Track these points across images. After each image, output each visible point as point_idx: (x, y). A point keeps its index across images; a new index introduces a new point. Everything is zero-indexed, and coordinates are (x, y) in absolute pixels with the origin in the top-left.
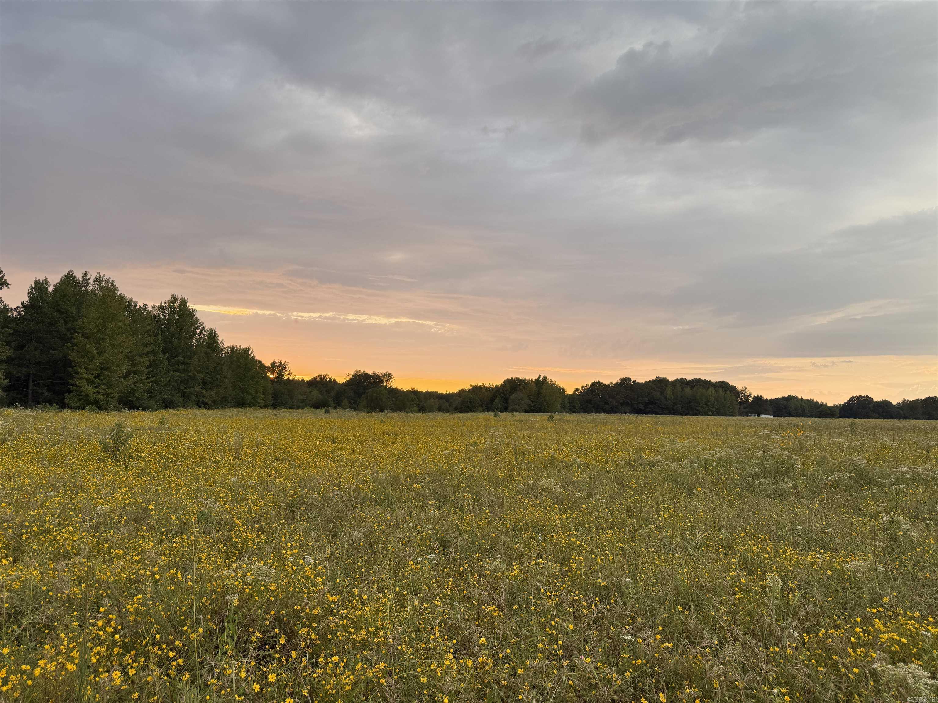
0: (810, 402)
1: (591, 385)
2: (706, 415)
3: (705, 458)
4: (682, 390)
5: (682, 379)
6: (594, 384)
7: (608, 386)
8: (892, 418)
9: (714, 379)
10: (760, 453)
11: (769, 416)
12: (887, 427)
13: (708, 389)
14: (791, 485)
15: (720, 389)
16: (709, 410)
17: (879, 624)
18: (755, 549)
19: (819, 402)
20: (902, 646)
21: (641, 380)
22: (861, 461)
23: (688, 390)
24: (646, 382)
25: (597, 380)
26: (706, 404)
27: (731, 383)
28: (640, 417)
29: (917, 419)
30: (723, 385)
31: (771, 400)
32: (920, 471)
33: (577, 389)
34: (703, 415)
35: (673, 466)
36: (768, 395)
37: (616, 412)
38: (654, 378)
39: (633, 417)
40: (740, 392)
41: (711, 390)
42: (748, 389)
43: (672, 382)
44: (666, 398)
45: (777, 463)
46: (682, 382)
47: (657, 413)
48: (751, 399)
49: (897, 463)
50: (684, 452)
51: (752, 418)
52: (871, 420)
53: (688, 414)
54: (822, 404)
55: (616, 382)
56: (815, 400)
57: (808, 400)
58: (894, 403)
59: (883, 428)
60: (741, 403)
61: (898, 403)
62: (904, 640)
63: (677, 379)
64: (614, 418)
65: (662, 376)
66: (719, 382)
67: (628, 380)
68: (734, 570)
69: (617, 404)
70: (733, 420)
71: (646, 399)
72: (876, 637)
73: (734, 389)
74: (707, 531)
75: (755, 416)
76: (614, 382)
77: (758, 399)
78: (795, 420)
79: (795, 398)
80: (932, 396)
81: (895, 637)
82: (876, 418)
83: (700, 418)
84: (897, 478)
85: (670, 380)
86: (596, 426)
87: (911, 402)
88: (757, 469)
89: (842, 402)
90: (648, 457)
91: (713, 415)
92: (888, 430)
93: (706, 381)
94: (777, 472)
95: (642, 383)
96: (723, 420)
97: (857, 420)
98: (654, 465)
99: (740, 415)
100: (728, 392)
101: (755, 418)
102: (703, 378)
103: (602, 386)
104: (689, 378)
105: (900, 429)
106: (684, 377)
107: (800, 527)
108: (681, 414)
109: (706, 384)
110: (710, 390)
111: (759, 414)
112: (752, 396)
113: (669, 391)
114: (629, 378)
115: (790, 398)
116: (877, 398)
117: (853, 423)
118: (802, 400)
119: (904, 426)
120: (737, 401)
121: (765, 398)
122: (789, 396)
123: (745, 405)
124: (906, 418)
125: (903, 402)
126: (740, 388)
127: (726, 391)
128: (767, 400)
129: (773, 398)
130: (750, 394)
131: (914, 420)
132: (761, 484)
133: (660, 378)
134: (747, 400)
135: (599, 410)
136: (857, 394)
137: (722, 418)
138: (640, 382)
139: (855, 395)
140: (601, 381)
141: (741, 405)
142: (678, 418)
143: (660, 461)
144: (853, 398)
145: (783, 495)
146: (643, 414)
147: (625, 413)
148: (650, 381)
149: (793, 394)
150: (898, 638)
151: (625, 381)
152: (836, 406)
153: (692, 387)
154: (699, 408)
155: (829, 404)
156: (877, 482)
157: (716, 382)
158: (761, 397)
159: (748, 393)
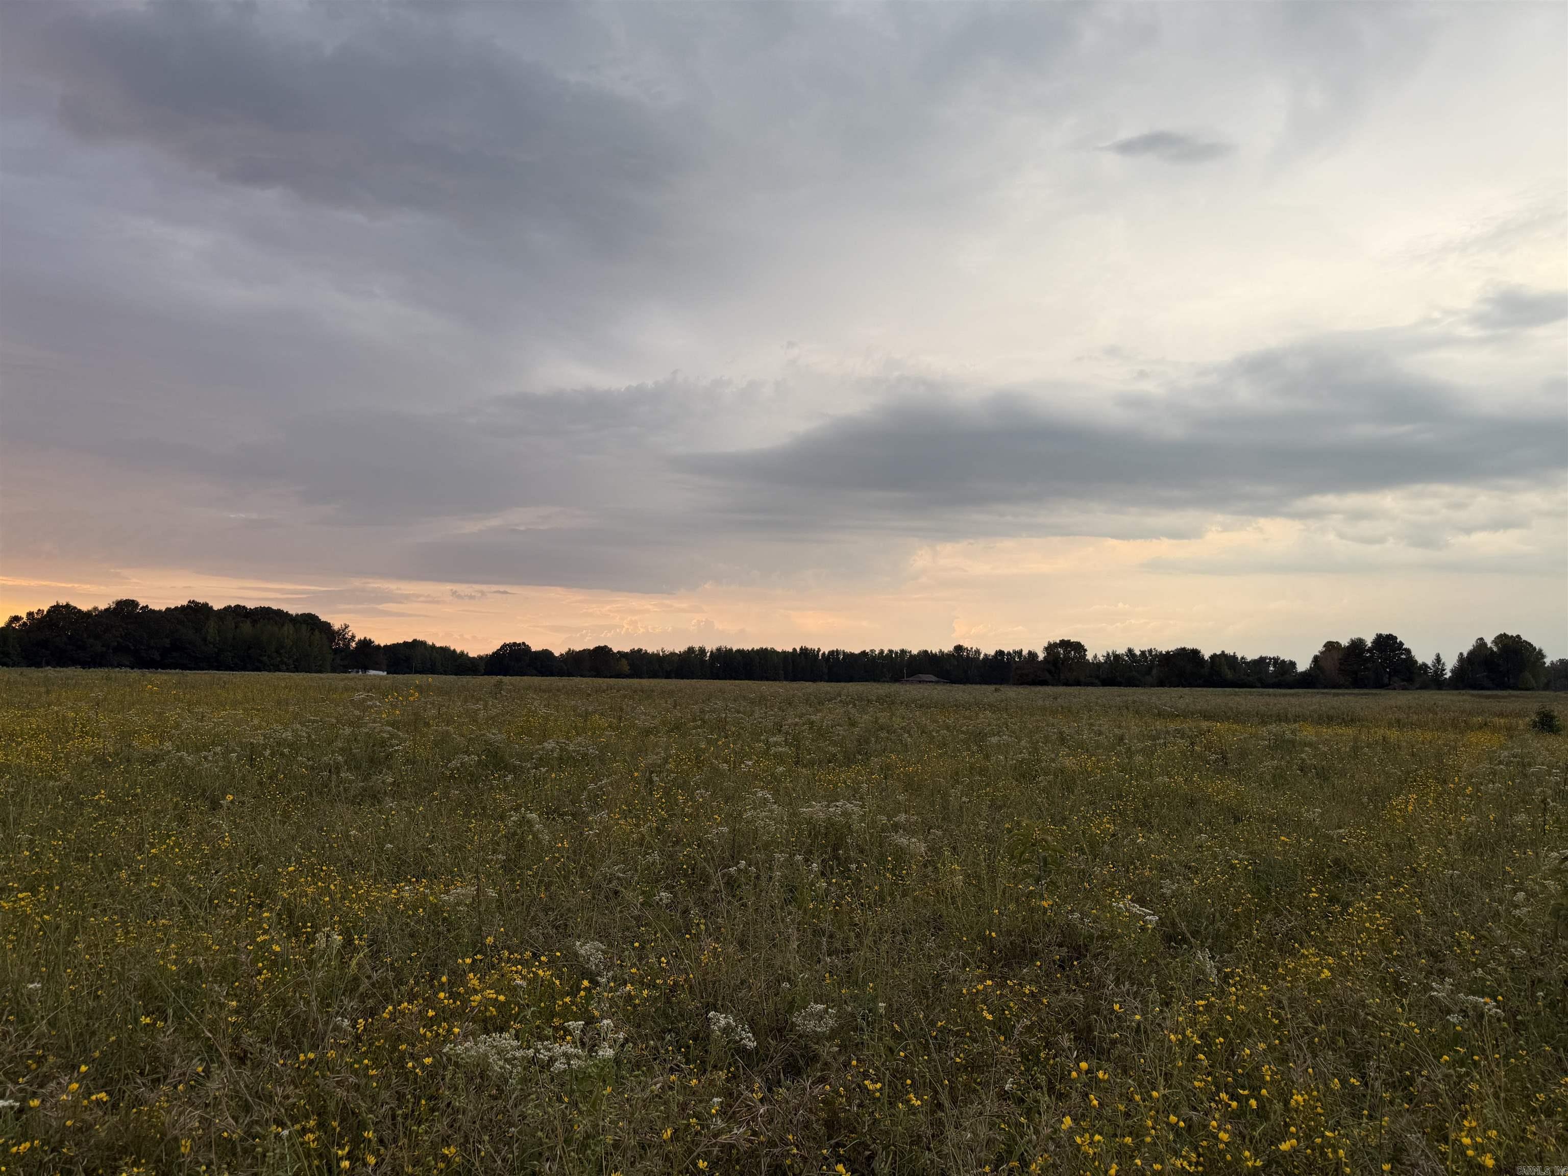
0: (445, 650)
1: (49, 611)
2: (275, 671)
3: (251, 744)
4: (236, 627)
5: (238, 606)
6: (56, 609)
7: (88, 614)
8: (552, 675)
9: (293, 609)
10: (348, 731)
11: (381, 673)
12: (543, 687)
13: (283, 625)
14: (390, 780)
15: (304, 627)
16: (282, 662)
17: (473, 980)
18: (310, 890)
19: (458, 651)
20: (500, 1006)
21: (158, 605)
22: (496, 736)
23: (247, 627)
24: (168, 609)
25: (63, 602)
26: (277, 652)
27: (323, 618)
28: (149, 674)
29: (581, 676)
30: (310, 621)
31: (386, 646)
32: (571, 747)
33: (16, 619)
34: (270, 671)
35: (189, 759)
36: (382, 639)
37: (101, 665)
38: (185, 603)
39: (135, 674)
40: (337, 632)
41: (288, 629)
42: (349, 629)
43: (219, 611)
44: (205, 640)
45: (373, 746)
46: (237, 613)
47: (184, 667)
48: (353, 644)
49: (545, 737)
50: (217, 735)
51: (353, 675)
52: (525, 678)
53: (244, 669)
54: (462, 653)
55: (106, 606)
56: (452, 648)
57: (441, 648)
58: (557, 654)
59: (538, 690)
60: (336, 651)
61: (562, 655)
62: (502, 998)
63: (230, 607)
64: (96, 675)
65: (201, 600)
66: (302, 615)
67: (133, 604)
68: (265, 932)
69: (104, 649)
70: (321, 679)
71: (168, 641)
72: (465, 1002)
73: (327, 626)
74: (232, 869)
75: (358, 672)
76: (102, 606)
77: (366, 644)
78: (418, 679)
79: (423, 644)
80: (602, 645)
81: (491, 996)
82: (532, 676)
83: (265, 675)
84: (541, 759)
85: (215, 608)
86: (48, 692)
87: (577, 653)
88: (340, 758)
89: (490, 651)
90: (144, 744)
91: (288, 670)
92: (544, 691)
93: (279, 613)
94: (371, 760)
95: (160, 611)
96: (304, 679)
97: (506, 679)
98: (156, 759)
99: (334, 671)
100: (317, 632)
101: (357, 675)
102: (275, 607)
103: (75, 614)
104: (251, 605)
105: (558, 690)
106: (242, 604)
107: (389, 845)
108: (232, 669)
109: (280, 615)
110: (285, 628)
111: (365, 668)
112: (356, 639)
113: (212, 627)
114: (133, 601)
115: (416, 645)
116: (535, 647)
117: (499, 685)
118: (433, 646)
119: (564, 686)
120: (331, 647)
121: (376, 643)
122: (415, 641)
123: (343, 654)
124: (570, 675)
125: (567, 653)
126: (337, 626)
127: (313, 630)
128: (379, 646)
129: (389, 643)
130: (353, 637)
131: (579, 678)
132: (341, 781)
133: (197, 604)
134: (347, 645)
135: (61, 659)
136: (510, 640)
137: (302, 675)
138: (157, 609)
139: (508, 642)
140: (73, 604)
141: (335, 654)
142: (225, 675)
143: (169, 751)
144: (505, 646)
145: (375, 797)
146: (157, 669)
147: (120, 665)
148: (176, 608)
149: (420, 638)
150: (495, 996)
151: (126, 608)
152: (480, 658)
153: (254, 622)
154: (265, 658)
155: (471, 655)
156: (515, 767)
157: (297, 615)
158: (370, 642)
159: (350, 634)
